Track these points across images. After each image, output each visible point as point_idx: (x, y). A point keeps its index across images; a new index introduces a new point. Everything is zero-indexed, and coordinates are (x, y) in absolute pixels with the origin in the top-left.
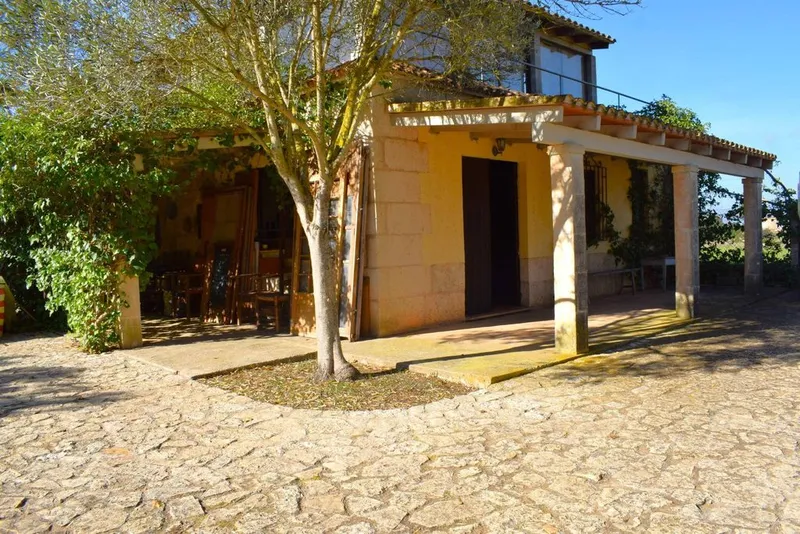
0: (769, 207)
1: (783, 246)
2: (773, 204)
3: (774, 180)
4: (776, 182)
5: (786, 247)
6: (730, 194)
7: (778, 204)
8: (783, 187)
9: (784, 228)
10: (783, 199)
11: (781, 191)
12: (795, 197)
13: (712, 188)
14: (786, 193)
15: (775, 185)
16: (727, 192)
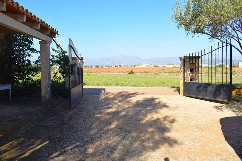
0: (56, 59)
1: (62, 77)
2: (57, 57)
3: (57, 45)
4: (58, 46)
5: (63, 78)
6: (37, 52)
7: (59, 58)
8: (62, 49)
9: (62, 69)
10: (61, 55)
11: (61, 51)
12: (67, 54)
13: (28, 48)
14: (63, 52)
15: (58, 48)
16: (35, 50)
